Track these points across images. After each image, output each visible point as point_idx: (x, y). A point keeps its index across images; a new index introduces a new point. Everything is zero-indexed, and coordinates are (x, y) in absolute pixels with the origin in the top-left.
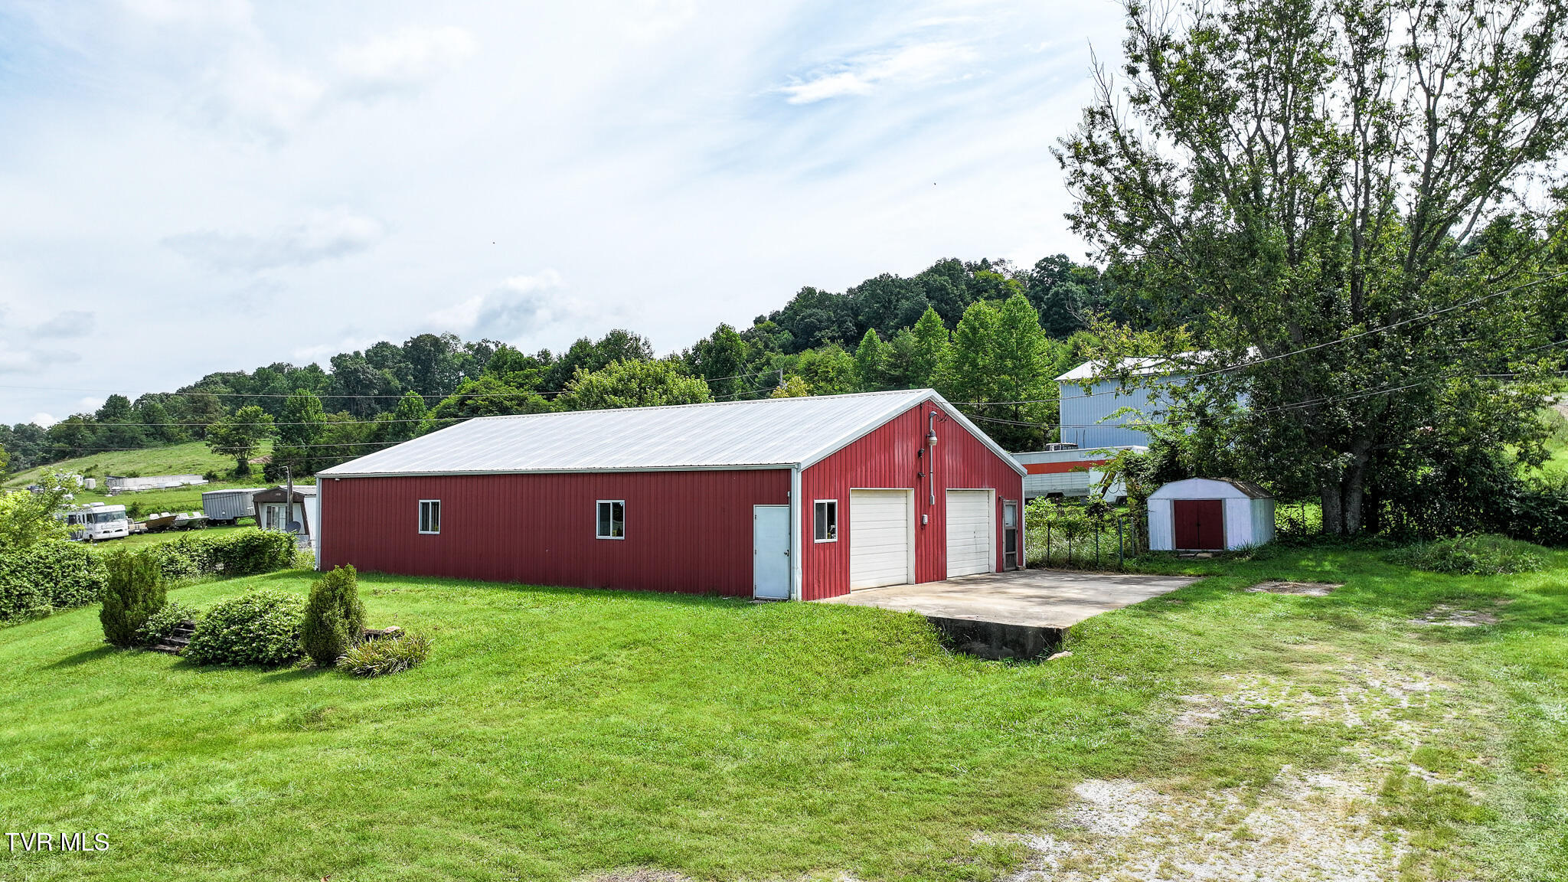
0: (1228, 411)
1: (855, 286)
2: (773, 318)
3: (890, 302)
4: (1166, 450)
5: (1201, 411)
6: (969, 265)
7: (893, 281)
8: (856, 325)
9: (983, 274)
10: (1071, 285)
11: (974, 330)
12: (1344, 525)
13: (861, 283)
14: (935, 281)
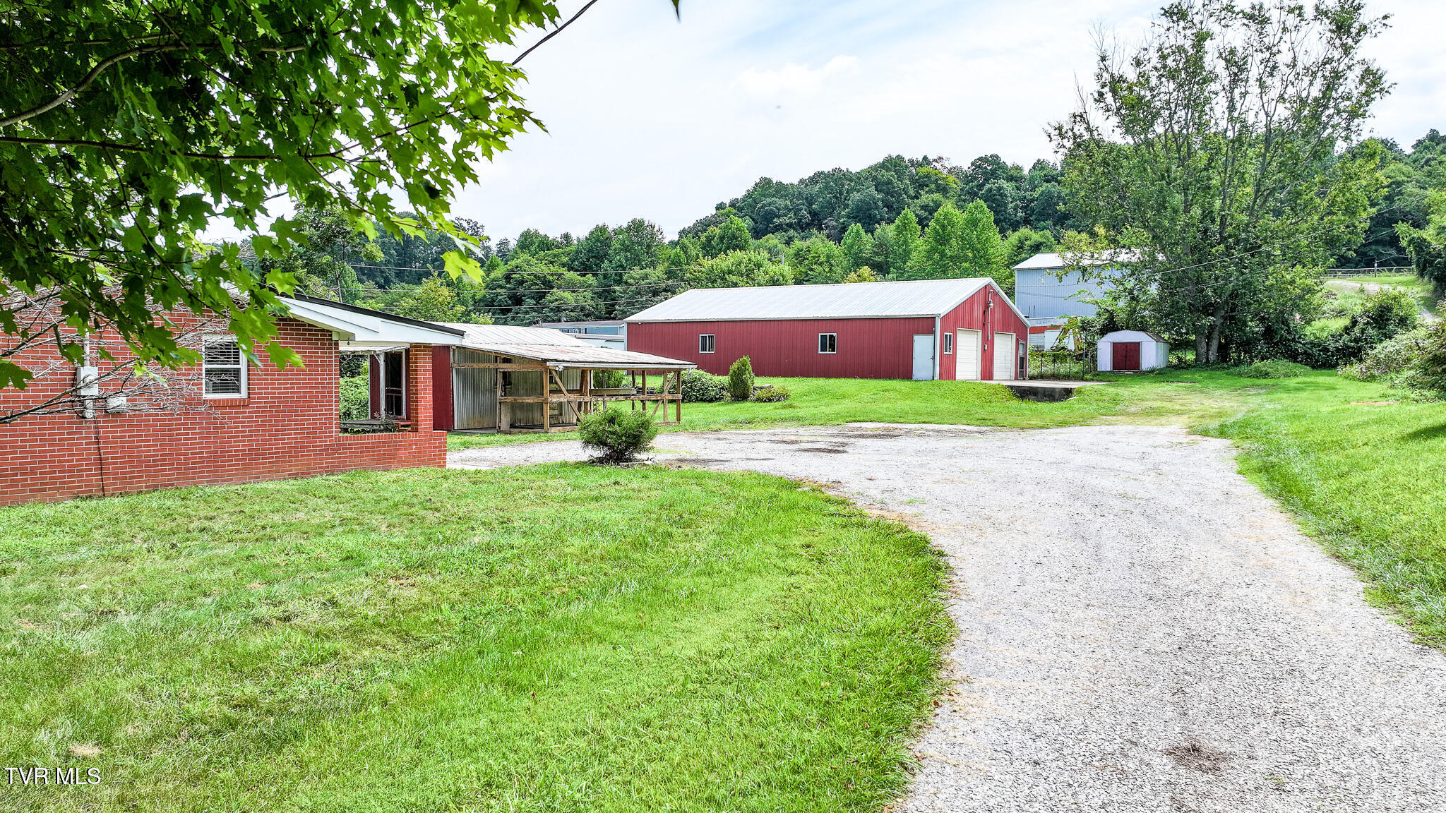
0: (1145, 293)
1: (806, 177)
2: (733, 205)
3: (841, 193)
4: (1107, 315)
5: (1131, 292)
6: (911, 161)
7: (844, 175)
8: (810, 213)
9: (924, 170)
10: (1003, 183)
11: (943, 226)
12: (1207, 358)
13: (812, 175)
14: (883, 176)
